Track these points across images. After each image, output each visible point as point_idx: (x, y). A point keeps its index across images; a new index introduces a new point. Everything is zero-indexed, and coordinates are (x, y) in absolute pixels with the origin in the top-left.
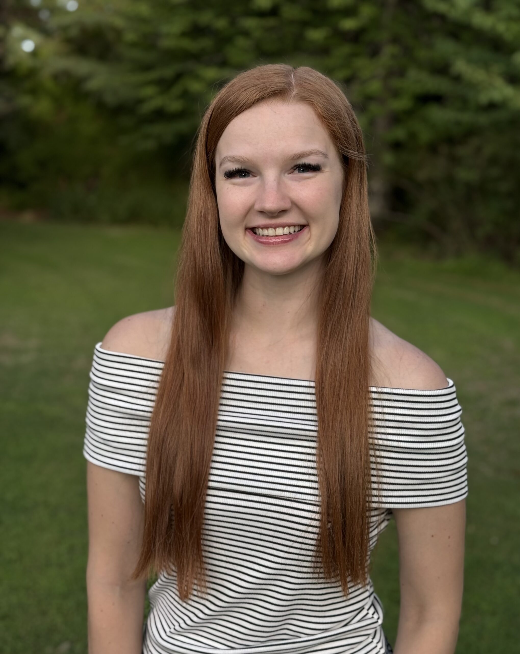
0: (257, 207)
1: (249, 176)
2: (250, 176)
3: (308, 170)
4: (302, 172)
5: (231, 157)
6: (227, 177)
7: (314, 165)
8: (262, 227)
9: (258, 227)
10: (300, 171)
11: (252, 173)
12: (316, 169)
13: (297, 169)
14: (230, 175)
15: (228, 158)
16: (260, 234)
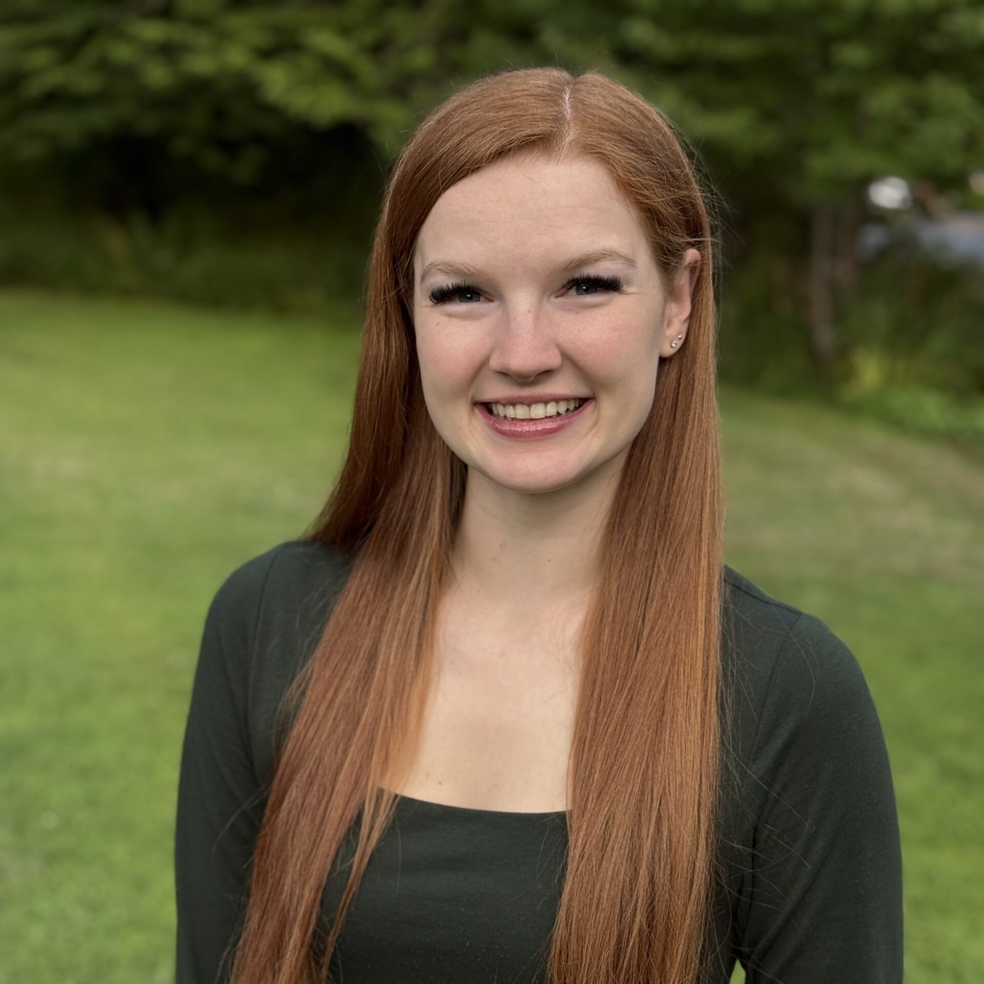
0: (494, 363)
1: (479, 298)
2: (482, 298)
3: (596, 289)
4: (583, 292)
5: (443, 263)
6: (436, 300)
7: (607, 280)
8: (504, 402)
9: (497, 402)
10: (580, 292)
11: (485, 294)
12: (610, 286)
13: (575, 287)
14: (442, 297)
15: (439, 265)
16: (499, 414)
